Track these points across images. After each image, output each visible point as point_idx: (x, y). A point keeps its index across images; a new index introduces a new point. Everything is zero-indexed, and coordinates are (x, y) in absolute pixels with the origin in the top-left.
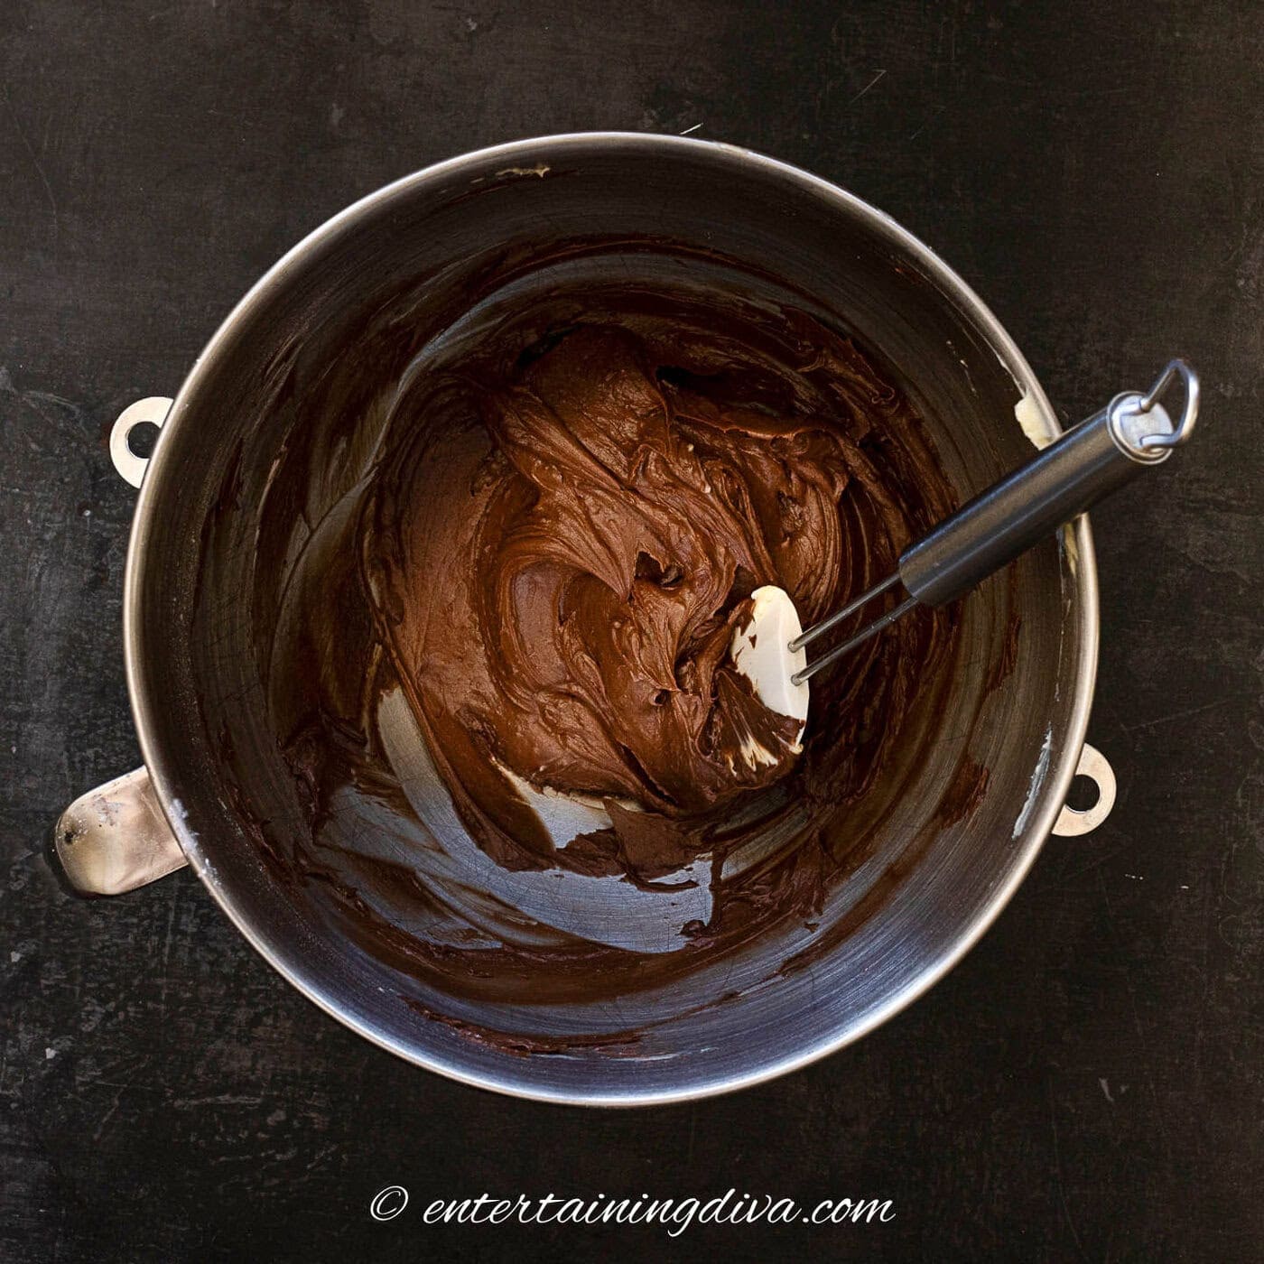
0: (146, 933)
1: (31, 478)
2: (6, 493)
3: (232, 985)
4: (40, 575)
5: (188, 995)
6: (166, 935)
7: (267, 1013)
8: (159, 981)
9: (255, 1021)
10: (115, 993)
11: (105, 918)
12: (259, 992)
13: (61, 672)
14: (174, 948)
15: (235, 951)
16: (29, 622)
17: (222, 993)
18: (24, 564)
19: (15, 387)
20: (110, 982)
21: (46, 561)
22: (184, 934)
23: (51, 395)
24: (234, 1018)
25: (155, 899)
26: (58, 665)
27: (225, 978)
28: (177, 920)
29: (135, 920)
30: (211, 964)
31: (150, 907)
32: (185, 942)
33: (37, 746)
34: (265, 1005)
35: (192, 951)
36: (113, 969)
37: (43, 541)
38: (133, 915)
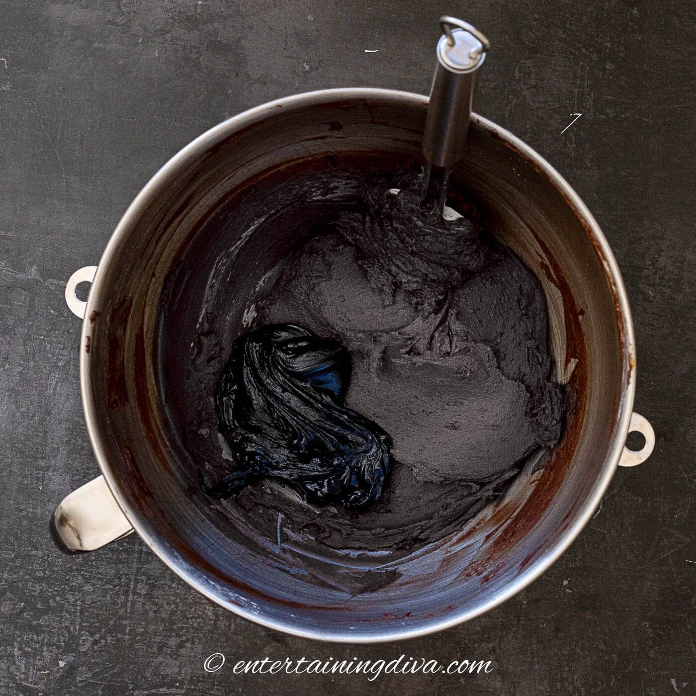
0: (117, 594)
1: (51, 330)
2: (36, 339)
3: (167, 624)
4: (56, 386)
5: (142, 630)
6: (129, 596)
7: (188, 640)
8: (125, 622)
9: (181, 645)
10: (100, 628)
11: (93, 585)
12: (183, 628)
13: (68, 442)
14: (133, 604)
15: (168, 604)
16: (49, 414)
17: (161, 629)
18: (47, 380)
19: (41, 277)
20: (97, 622)
21: (59, 378)
22: (139, 594)
23: (62, 282)
24: (167, 644)
25: (121, 575)
26: (66, 439)
27: (163, 620)
28: (135, 587)
29: (111, 587)
30: (155, 612)
31: (120, 579)
32: (139, 599)
33: (54, 485)
34: (186, 636)
35: (144, 604)
36: (98, 615)
37: (57, 367)
38: (110, 584)
